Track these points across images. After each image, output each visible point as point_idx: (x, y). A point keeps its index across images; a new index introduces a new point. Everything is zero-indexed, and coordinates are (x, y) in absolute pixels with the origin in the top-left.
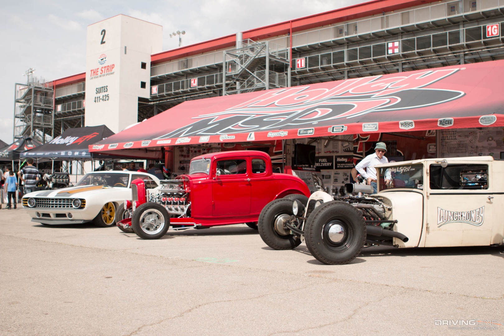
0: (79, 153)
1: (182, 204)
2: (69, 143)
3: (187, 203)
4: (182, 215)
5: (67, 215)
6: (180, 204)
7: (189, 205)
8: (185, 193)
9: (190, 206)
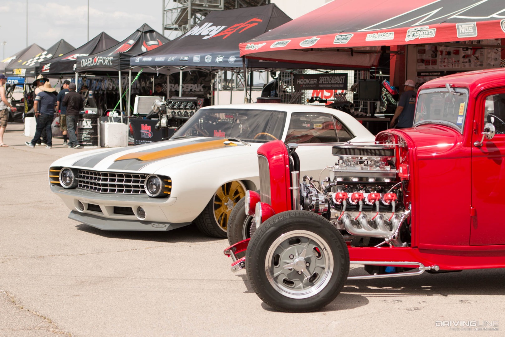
0: (224, 58)
1: (389, 209)
2: (208, 35)
3: (400, 207)
4: (387, 240)
5: (134, 211)
6: (381, 210)
7: (407, 212)
8: (396, 178)
9: (409, 214)
